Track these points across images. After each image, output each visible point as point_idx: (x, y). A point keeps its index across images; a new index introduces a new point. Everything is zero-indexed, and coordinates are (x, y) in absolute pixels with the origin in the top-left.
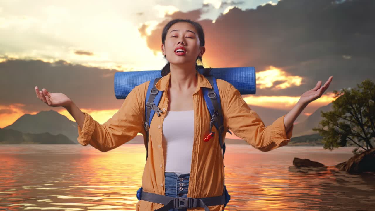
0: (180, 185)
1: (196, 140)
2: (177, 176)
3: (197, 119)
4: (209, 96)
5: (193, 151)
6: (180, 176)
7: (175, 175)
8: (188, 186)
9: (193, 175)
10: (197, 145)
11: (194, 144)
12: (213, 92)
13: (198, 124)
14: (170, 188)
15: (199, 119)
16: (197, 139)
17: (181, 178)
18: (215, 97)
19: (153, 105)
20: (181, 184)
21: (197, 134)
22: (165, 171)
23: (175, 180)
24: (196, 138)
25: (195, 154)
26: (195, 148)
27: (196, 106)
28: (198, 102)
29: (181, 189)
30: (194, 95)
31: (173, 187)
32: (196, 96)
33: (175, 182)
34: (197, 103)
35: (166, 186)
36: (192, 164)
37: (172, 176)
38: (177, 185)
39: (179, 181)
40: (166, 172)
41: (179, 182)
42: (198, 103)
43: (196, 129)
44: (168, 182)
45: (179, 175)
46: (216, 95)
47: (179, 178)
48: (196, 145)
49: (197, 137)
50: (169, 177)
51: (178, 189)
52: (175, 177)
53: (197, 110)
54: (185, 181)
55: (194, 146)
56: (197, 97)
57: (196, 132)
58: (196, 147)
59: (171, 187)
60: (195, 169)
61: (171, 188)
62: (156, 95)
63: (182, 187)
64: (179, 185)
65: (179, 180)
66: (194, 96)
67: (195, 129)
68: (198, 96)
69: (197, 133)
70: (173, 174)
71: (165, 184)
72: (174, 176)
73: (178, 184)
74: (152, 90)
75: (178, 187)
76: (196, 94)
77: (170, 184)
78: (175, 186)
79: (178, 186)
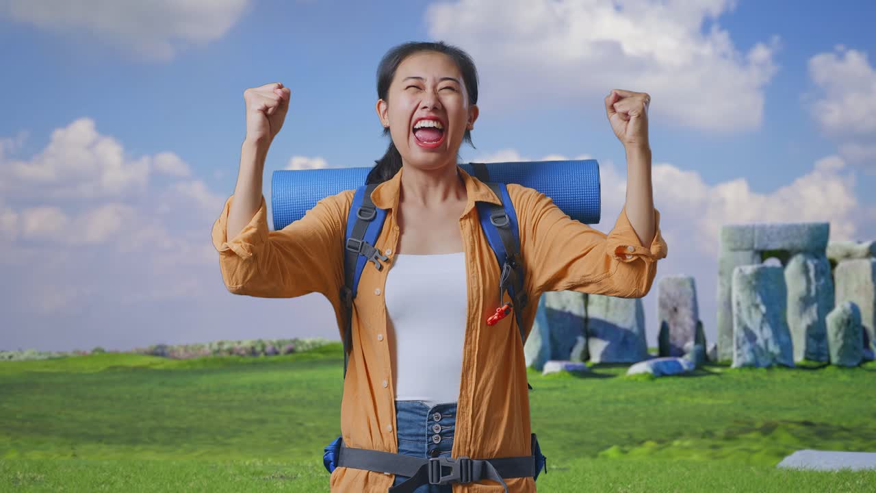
0: (435, 431)
1: (473, 322)
2: (426, 409)
3: (473, 272)
4: (494, 222)
5: (465, 347)
6: (435, 408)
7: (423, 406)
8: (454, 431)
9: (465, 403)
10: (474, 332)
11: (467, 330)
12: (504, 214)
13: (476, 285)
14: (410, 438)
15: (478, 272)
16: (474, 318)
17: (437, 413)
18: (506, 223)
19: (363, 243)
20: (437, 428)
21: (475, 306)
22: (395, 397)
23: (423, 418)
24: (472, 316)
25: (471, 355)
26: (469, 339)
27: (468, 244)
28: (472, 234)
29: (436, 440)
30: (461, 219)
31: (418, 435)
32: (467, 221)
33: (422, 423)
34: (471, 237)
35: (399, 432)
36: (463, 376)
37: (416, 408)
38: (428, 430)
39: (432, 420)
40: (397, 399)
41: (432, 422)
42: (473, 236)
43: (471, 295)
44: (407, 425)
45: (431, 406)
46: (510, 220)
47: (432, 413)
48: (472, 333)
49: (475, 314)
50: (407, 413)
51: (430, 440)
52: (424, 413)
53: (471, 253)
54: (445, 421)
55: (467, 335)
56: (469, 224)
57: (473, 302)
58: (471, 339)
59: (411, 435)
60: (469, 389)
61: (414, 438)
62: (371, 220)
63: (439, 434)
64: (432, 431)
65: (432, 418)
66: (462, 222)
67: (469, 297)
68: (472, 222)
69: (473, 306)
70: (418, 405)
71: (397, 430)
72: (420, 409)
73: (430, 428)
74: (361, 210)
75: (430, 436)
76: (466, 217)
77: (410, 428)
78: (421, 431)
79: (430, 433)
